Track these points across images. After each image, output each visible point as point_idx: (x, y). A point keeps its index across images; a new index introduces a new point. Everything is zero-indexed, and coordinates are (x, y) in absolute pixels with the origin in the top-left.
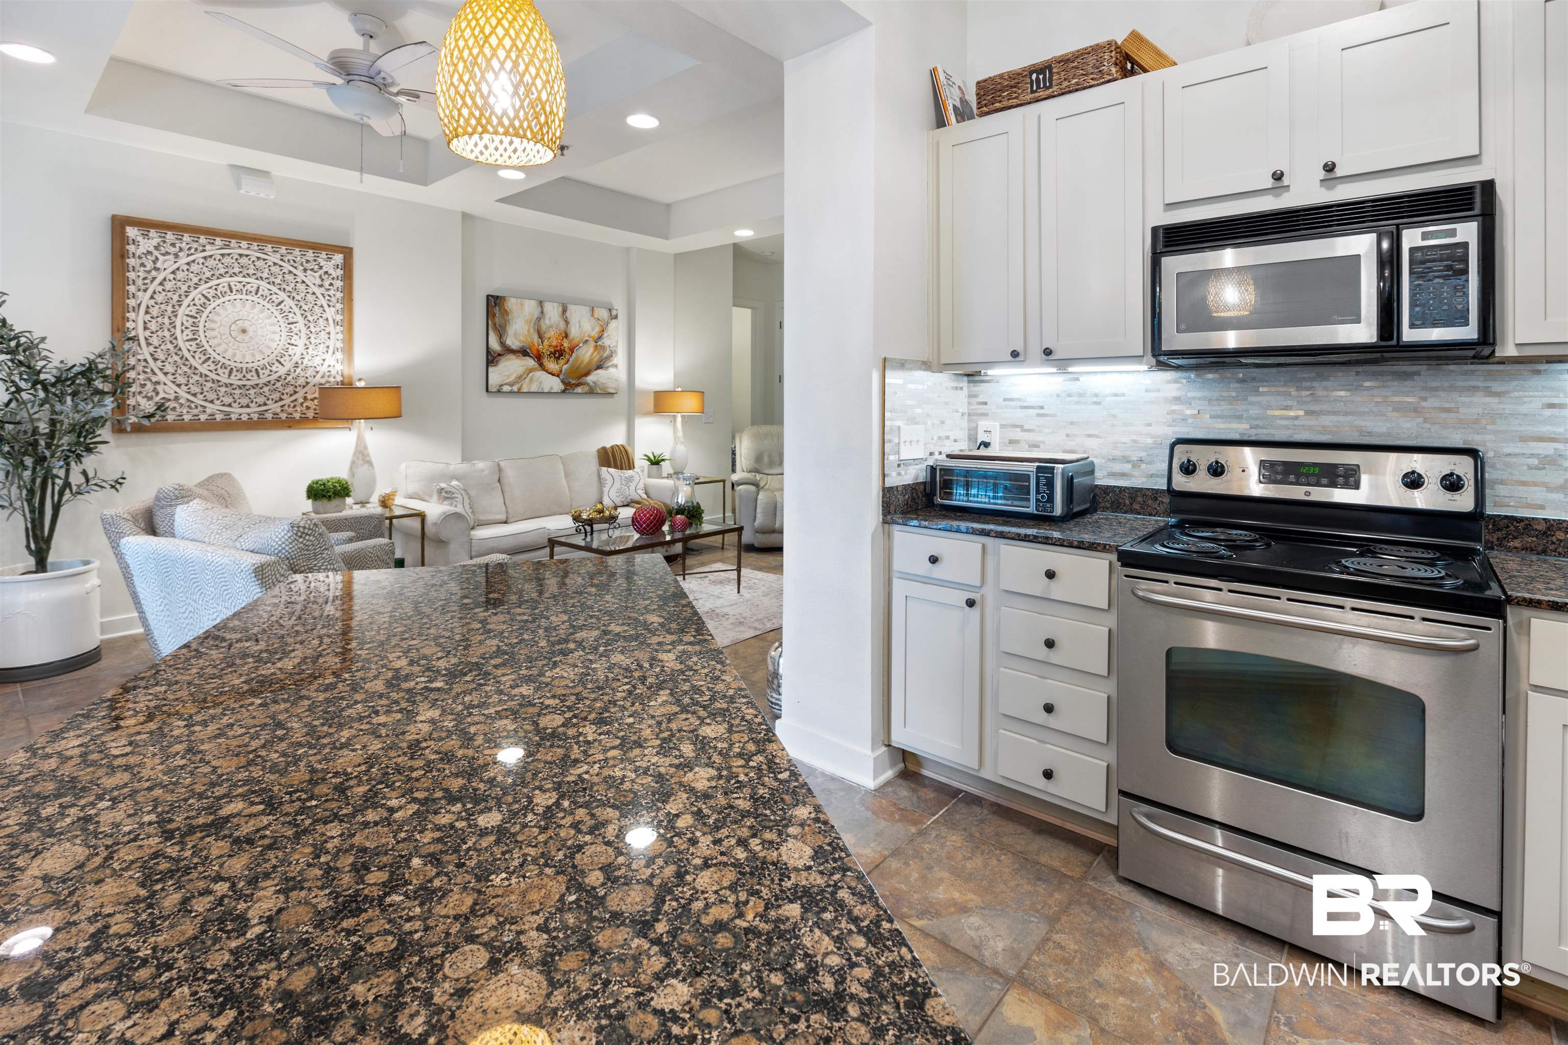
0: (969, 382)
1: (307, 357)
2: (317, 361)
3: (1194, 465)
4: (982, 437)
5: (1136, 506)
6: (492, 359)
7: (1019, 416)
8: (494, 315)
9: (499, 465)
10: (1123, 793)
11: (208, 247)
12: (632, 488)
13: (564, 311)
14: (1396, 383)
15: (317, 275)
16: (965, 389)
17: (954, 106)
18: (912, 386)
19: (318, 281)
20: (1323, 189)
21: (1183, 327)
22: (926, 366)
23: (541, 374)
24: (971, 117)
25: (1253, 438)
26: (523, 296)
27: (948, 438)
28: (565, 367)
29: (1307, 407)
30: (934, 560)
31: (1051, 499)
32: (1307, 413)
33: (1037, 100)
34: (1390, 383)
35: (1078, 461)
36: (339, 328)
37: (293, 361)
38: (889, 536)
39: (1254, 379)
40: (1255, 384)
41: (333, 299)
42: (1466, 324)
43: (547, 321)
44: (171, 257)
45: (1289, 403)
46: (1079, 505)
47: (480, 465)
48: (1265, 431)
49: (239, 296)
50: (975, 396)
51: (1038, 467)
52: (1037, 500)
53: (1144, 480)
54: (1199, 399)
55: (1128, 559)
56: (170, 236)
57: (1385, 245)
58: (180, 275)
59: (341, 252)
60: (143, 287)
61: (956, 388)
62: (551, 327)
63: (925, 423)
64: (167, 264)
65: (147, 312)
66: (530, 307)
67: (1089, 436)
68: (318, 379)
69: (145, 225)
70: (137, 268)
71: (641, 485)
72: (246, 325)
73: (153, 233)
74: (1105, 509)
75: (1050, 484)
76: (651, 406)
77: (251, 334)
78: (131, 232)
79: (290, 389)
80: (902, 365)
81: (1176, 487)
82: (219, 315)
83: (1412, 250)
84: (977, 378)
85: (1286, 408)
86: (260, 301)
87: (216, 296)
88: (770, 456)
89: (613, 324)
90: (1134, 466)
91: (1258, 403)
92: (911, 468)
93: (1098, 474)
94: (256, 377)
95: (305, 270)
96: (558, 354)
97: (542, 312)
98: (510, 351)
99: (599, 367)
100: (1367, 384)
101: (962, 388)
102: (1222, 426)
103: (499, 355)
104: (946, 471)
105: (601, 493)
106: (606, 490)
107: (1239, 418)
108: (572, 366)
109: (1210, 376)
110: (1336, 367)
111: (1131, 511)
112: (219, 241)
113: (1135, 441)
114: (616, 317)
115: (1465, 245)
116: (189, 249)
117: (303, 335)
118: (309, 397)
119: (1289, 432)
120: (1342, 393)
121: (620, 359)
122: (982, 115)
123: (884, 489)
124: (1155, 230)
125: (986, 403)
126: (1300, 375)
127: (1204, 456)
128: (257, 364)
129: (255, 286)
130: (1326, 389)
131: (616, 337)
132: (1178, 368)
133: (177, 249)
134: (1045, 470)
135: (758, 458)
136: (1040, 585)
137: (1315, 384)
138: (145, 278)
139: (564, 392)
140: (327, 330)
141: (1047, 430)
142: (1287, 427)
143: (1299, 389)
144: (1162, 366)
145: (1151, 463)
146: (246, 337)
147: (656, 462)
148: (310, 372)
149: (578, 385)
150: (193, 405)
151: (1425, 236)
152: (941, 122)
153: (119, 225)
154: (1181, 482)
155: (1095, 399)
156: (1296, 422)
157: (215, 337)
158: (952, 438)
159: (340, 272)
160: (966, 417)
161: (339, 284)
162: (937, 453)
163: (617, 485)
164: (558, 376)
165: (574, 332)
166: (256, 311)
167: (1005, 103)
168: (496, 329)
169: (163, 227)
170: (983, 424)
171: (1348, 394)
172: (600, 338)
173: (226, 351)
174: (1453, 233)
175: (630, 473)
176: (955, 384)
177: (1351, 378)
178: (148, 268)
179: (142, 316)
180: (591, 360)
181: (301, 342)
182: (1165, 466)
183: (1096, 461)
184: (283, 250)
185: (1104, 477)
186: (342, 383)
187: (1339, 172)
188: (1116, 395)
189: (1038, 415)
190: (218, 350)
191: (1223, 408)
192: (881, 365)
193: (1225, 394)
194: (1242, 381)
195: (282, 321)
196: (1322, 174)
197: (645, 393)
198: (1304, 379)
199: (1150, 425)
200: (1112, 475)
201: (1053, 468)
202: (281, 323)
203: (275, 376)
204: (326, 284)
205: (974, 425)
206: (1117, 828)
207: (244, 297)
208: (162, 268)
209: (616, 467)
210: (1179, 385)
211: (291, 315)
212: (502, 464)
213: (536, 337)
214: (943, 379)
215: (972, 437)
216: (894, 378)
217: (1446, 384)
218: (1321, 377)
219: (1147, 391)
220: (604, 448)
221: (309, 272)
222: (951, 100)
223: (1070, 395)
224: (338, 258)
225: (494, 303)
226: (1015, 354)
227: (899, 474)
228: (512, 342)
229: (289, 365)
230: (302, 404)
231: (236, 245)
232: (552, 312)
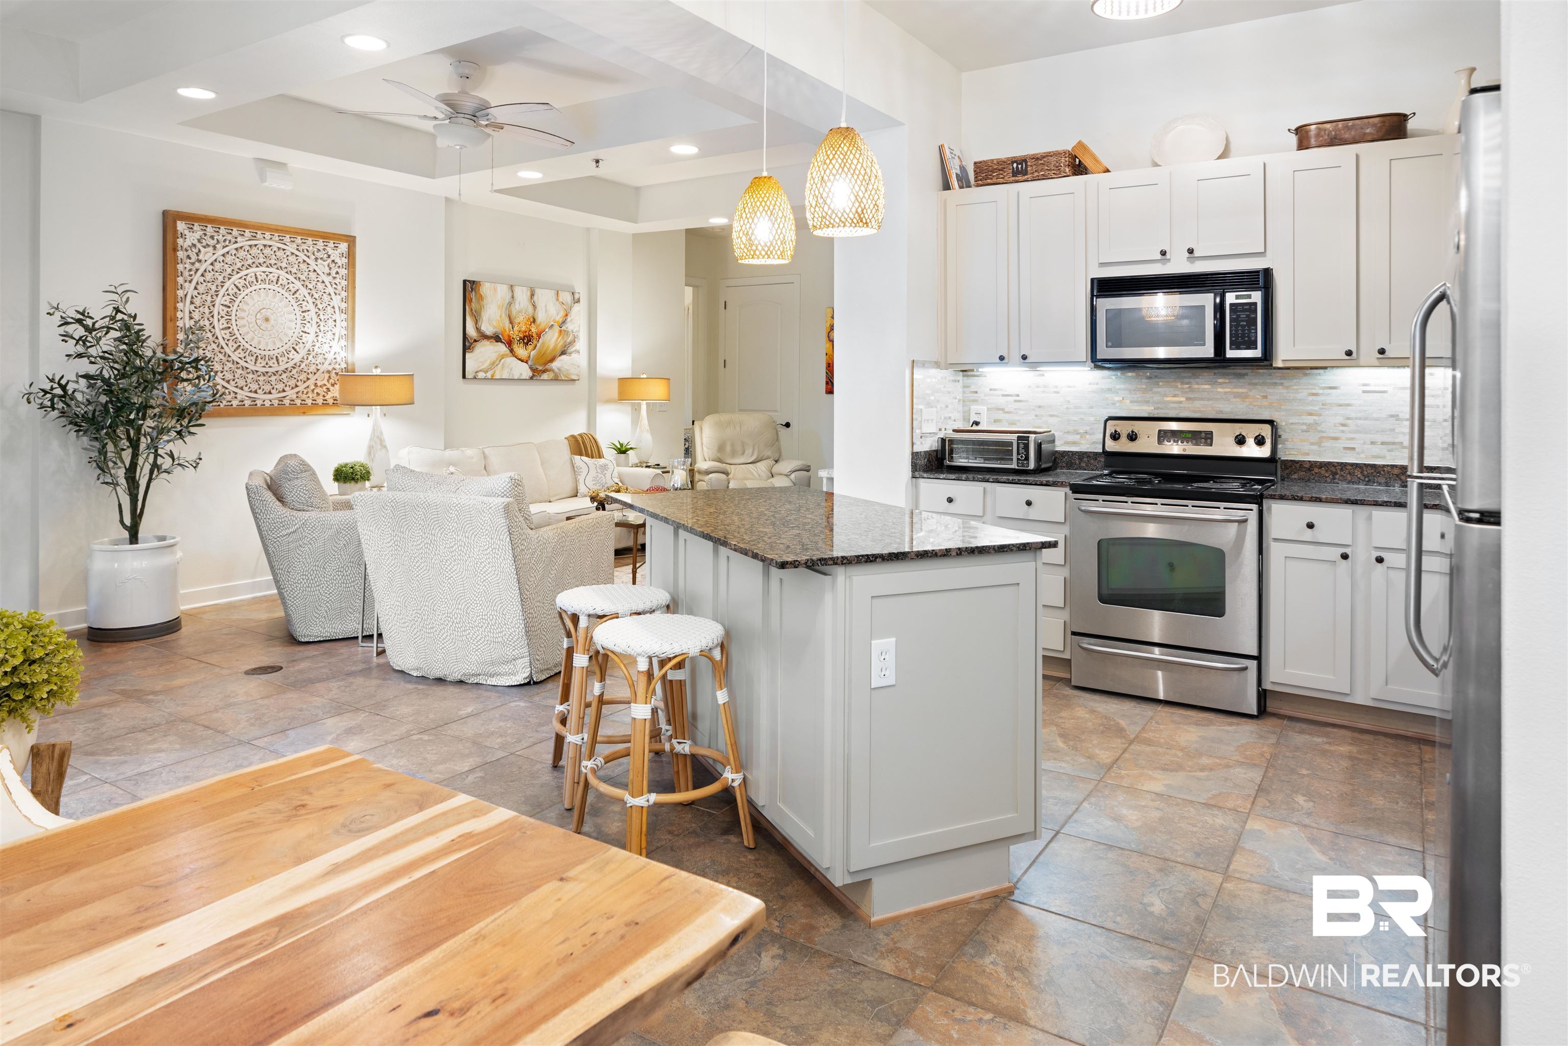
0: (964, 376)
1: (318, 345)
2: (326, 348)
3: (1119, 434)
4: (974, 418)
5: (1083, 465)
6: (467, 345)
7: (1002, 401)
8: (471, 300)
9: (484, 453)
10: (1074, 633)
11: (239, 239)
12: (608, 476)
13: (532, 295)
14: (1235, 380)
15: (326, 263)
16: (961, 381)
17: (957, 174)
18: (929, 380)
19: (327, 270)
20: (1188, 263)
21: (1110, 344)
22: (937, 365)
23: (512, 360)
24: (969, 186)
25: (1156, 416)
26: (495, 281)
27: (950, 418)
28: (533, 353)
29: (1186, 395)
30: (950, 500)
31: (1027, 458)
32: (1188, 399)
33: (1017, 182)
34: (1232, 380)
35: (1044, 432)
36: (344, 316)
37: (307, 349)
38: (916, 487)
39: (1156, 377)
40: (1157, 380)
41: (339, 287)
42: (1256, 348)
43: (517, 306)
44: (210, 249)
45: (1177, 392)
46: (1045, 463)
47: (469, 452)
48: (1163, 411)
49: (263, 286)
50: (968, 387)
51: (1018, 437)
52: (1018, 459)
53: (1088, 446)
54: (1123, 390)
55: (1076, 489)
56: (210, 230)
57: (1218, 300)
58: (218, 266)
59: (346, 241)
60: (189, 278)
61: (955, 381)
62: (520, 312)
63: (936, 407)
64: (207, 255)
65: (192, 303)
66: (502, 291)
67: (1051, 416)
68: (326, 367)
69: (191, 219)
70: (185, 260)
71: (615, 474)
72: (268, 313)
73: (196, 227)
74: (1062, 468)
75: (1026, 447)
76: (614, 391)
77: (272, 322)
78: (181, 226)
79: (303, 376)
80: (924, 364)
81: (1108, 449)
82: (247, 304)
83: (1231, 305)
84: (970, 373)
85: (1175, 396)
86: (280, 290)
87: (245, 286)
88: (732, 445)
89: (576, 308)
90: (1081, 437)
91: (1159, 392)
92: (928, 439)
93: (1057, 443)
94: (276, 364)
95: (316, 259)
96: (527, 339)
97: (513, 297)
98: (486, 337)
99: (563, 353)
100: (1220, 381)
101: (959, 381)
102: (1137, 408)
103: (475, 341)
104: (951, 441)
105: (576, 481)
106: (581, 478)
107: (1148, 402)
108: (539, 352)
109: (1130, 374)
110: (1203, 370)
111: (1080, 468)
112: (248, 234)
113: (1082, 419)
114: (578, 301)
115: (1255, 304)
116: (225, 240)
117: (314, 323)
118: (319, 384)
119: (1177, 411)
120: (1207, 386)
121: (581, 344)
122: (978, 186)
123: (913, 453)
124: (1092, 280)
125: (976, 392)
126: (1183, 375)
127: (1124, 428)
128: (277, 351)
129: (276, 275)
130: (1198, 384)
131: (578, 322)
132: (1109, 369)
133: (215, 241)
134: (1023, 439)
135: (721, 448)
136: (1022, 511)
137: (1192, 380)
138: (190, 270)
139: (531, 378)
140: (334, 318)
141: (1022, 412)
142: (1175, 408)
143: (1182, 383)
144: (1097, 367)
145: (1092, 434)
146: (269, 326)
147: (622, 451)
148: (320, 359)
149: (544, 371)
150: (227, 391)
151: (1237, 297)
152: (947, 186)
153: (169, 220)
154: (1111, 446)
155: (1055, 390)
156: (1181, 405)
157: (244, 326)
158: (953, 418)
159: (345, 260)
160: (961, 402)
161: (343, 272)
162: (943, 429)
163: (593, 472)
164: (526, 362)
165: (541, 317)
166: (276, 300)
167: (994, 180)
168: (472, 314)
169: (205, 220)
170: (974, 408)
171: (1210, 387)
172: (564, 322)
173: (253, 339)
174: (1249, 297)
175: (601, 461)
176: (954, 378)
177: (1211, 377)
178: (192, 261)
179: (188, 307)
180: (556, 346)
181: (312, 329)
182: (1101, 436)
183: (1056, 434)
184: (299, 240)
185: (1062, 445)
186: (347, 370)
187: (1196, 254)
188: (1070, 387)
189: (1016, 401)
190: (247, 338)
191: (1138, 396)
192: (911, 365)
193: (1139, 386)
194: (1149, 378)
195: (297, 309)
196: (1187, 255)
197: (607, 380)
198: (1185, 377)
199: (1092, 408)
200: (1067, 443)
201: (1028, 437)
202: (297, 311)
203: (291, 364)
204: (333, 272)
205: (967, 409)
206: (1070, 660)
207: (267, 286)
208: (203, 260)
209: (587, 455)
210: (1110, 380)
211: (305, 303)
212: (487, 451)
213: (507, 325)
214: (948, 374)
215: (966, 419)
216: (919, 374)
217: (1261, 381)
218: (1195, 376)
219: (1090, 384)
220: (573, 436)
221: (319, 261)
222: (954, 171)
223: (1038, 387)
224: (343, 247)
225: (470, 288)
226: (1002, 358)
227: (921, 443)
228: (488, 329)
229: (303, 353)
230: (313, 391)
231: (262, 236)
232: (522, 295)
